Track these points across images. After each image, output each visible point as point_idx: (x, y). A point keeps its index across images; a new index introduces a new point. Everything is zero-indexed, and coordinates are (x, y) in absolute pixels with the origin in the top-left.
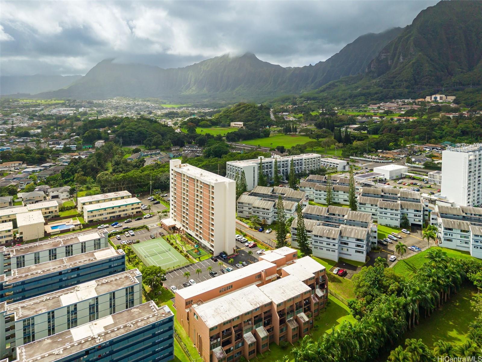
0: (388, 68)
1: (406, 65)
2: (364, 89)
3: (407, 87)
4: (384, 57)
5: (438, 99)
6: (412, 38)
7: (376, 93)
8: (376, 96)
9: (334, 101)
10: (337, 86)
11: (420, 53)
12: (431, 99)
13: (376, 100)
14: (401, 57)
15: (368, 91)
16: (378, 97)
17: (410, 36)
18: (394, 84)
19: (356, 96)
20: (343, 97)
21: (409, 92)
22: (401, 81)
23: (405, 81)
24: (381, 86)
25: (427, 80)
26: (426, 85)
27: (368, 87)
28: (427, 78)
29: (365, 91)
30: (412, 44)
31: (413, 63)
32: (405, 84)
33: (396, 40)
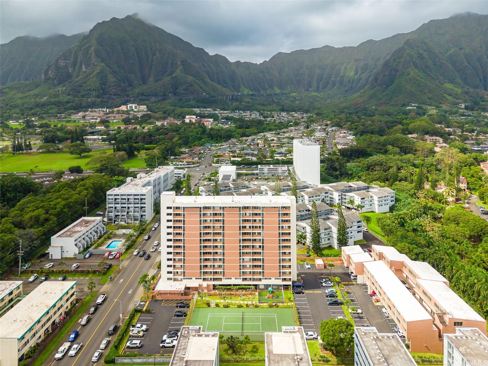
0: (69, 76)
1: (90, 75)
2: (51, 97)
3: (98, 97)
4: (64, 64)
5: (134, 108)
6: (93, 48)
7: (68, 102)
8: (69, 105)
9: (17, 110)
10: (6, 93)
11: (102, 64)
12: (127, 108)
13: (71, 109)
14: (84, 66)
15: (57, 100)
16: (72, 106)
17: (90, 47)
18: (83, 93)
19: (43, 105)
20: (26, 106)
21: (101, 101)
22: (90, 90)
23: (94, 90)
24: (69, 95)
25: (114, 90)
26: (115, 95)
27: (55, 96)
28: (113, 89)
29: (53, 100)
30: (94, 53)
31: (98, 73)
32: (95, 93)
33: (76, 48)
